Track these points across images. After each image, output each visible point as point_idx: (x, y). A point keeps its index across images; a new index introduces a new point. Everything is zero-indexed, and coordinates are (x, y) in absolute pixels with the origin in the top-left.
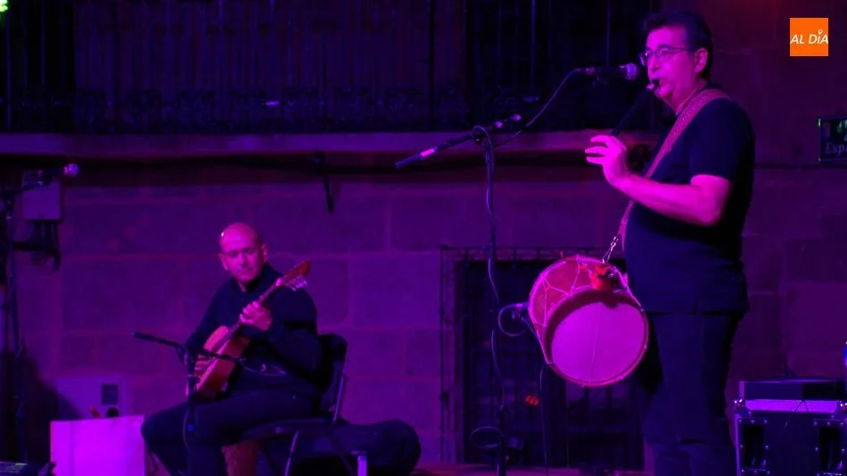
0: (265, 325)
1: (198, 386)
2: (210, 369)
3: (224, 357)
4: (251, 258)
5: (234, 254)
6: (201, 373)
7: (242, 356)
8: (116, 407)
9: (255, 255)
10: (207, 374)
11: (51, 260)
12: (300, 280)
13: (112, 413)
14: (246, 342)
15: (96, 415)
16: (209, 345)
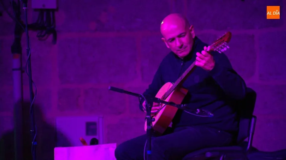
0: (210, 67)
1: (154, 123)
2: (161, 112)
3: (170, 103)
4: (185, 40)
5: (173, 39)
6: (155, 114)
7: (183, 103)
8: (97, 137)
9: (186, 37)
10: (159, 115)
11: (52, 35)
12: (224, 46)
13: (94, 142)
14: (186, 92)
15: (84, 143)
16: (159, 95)
